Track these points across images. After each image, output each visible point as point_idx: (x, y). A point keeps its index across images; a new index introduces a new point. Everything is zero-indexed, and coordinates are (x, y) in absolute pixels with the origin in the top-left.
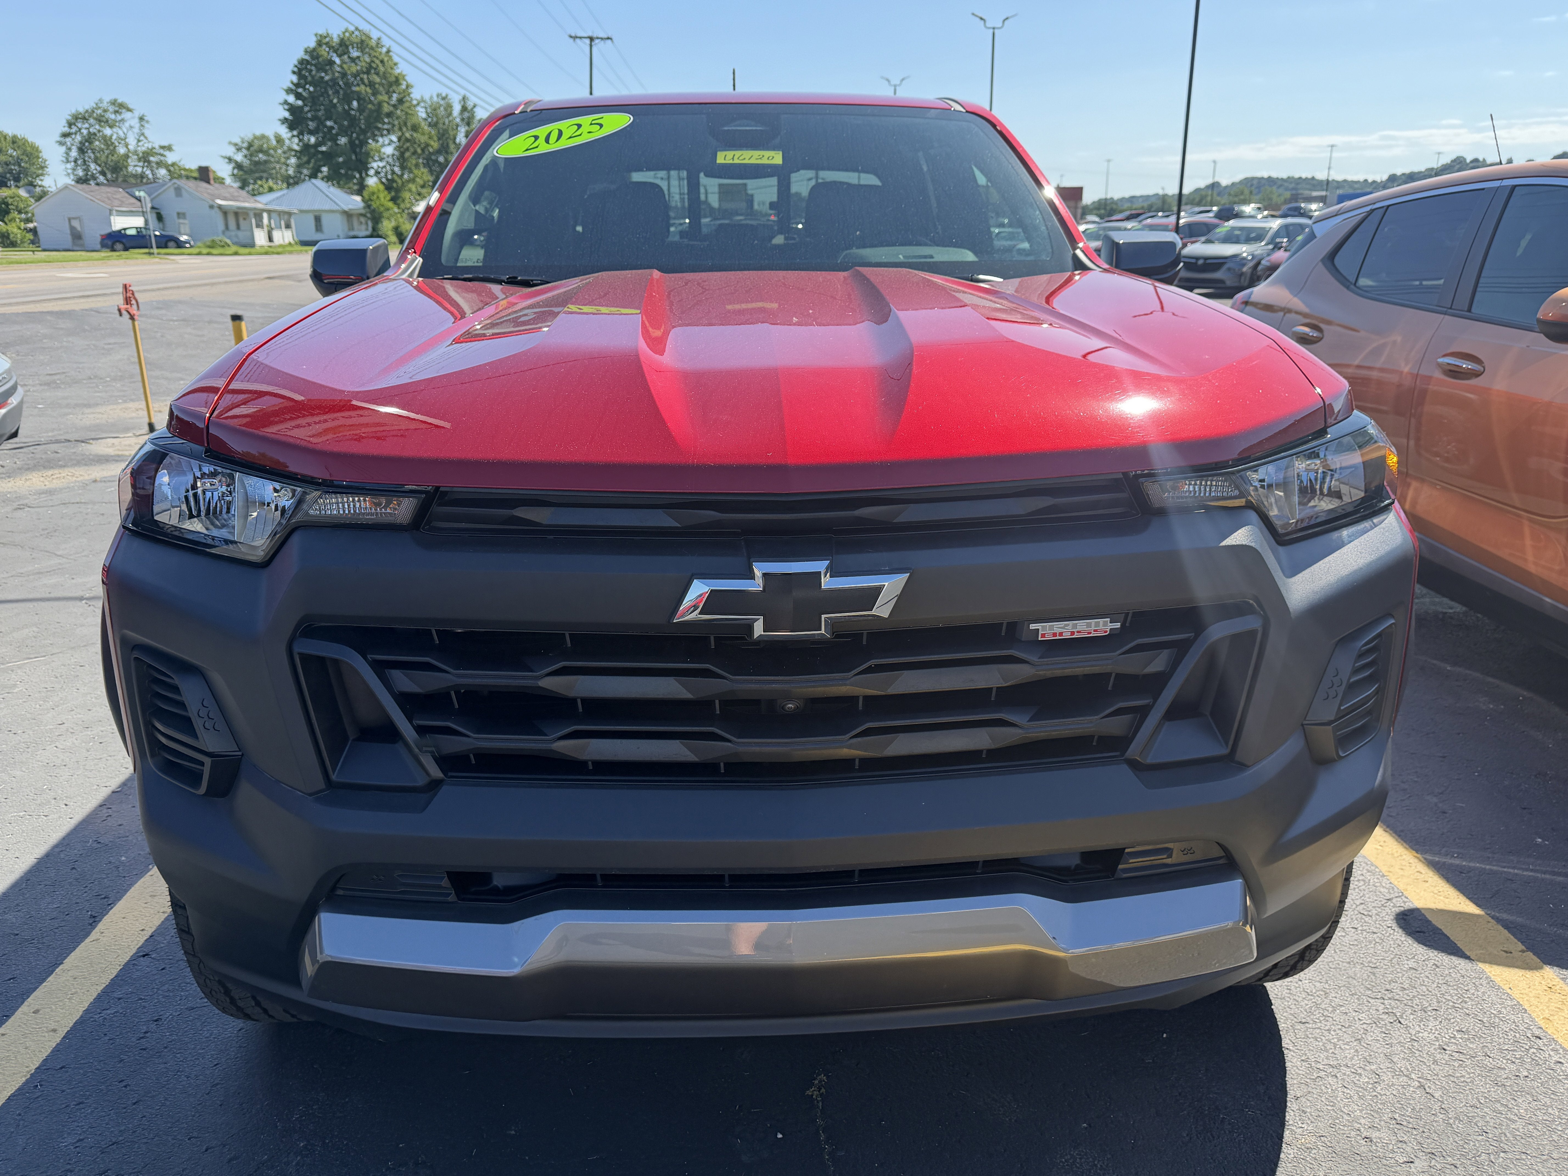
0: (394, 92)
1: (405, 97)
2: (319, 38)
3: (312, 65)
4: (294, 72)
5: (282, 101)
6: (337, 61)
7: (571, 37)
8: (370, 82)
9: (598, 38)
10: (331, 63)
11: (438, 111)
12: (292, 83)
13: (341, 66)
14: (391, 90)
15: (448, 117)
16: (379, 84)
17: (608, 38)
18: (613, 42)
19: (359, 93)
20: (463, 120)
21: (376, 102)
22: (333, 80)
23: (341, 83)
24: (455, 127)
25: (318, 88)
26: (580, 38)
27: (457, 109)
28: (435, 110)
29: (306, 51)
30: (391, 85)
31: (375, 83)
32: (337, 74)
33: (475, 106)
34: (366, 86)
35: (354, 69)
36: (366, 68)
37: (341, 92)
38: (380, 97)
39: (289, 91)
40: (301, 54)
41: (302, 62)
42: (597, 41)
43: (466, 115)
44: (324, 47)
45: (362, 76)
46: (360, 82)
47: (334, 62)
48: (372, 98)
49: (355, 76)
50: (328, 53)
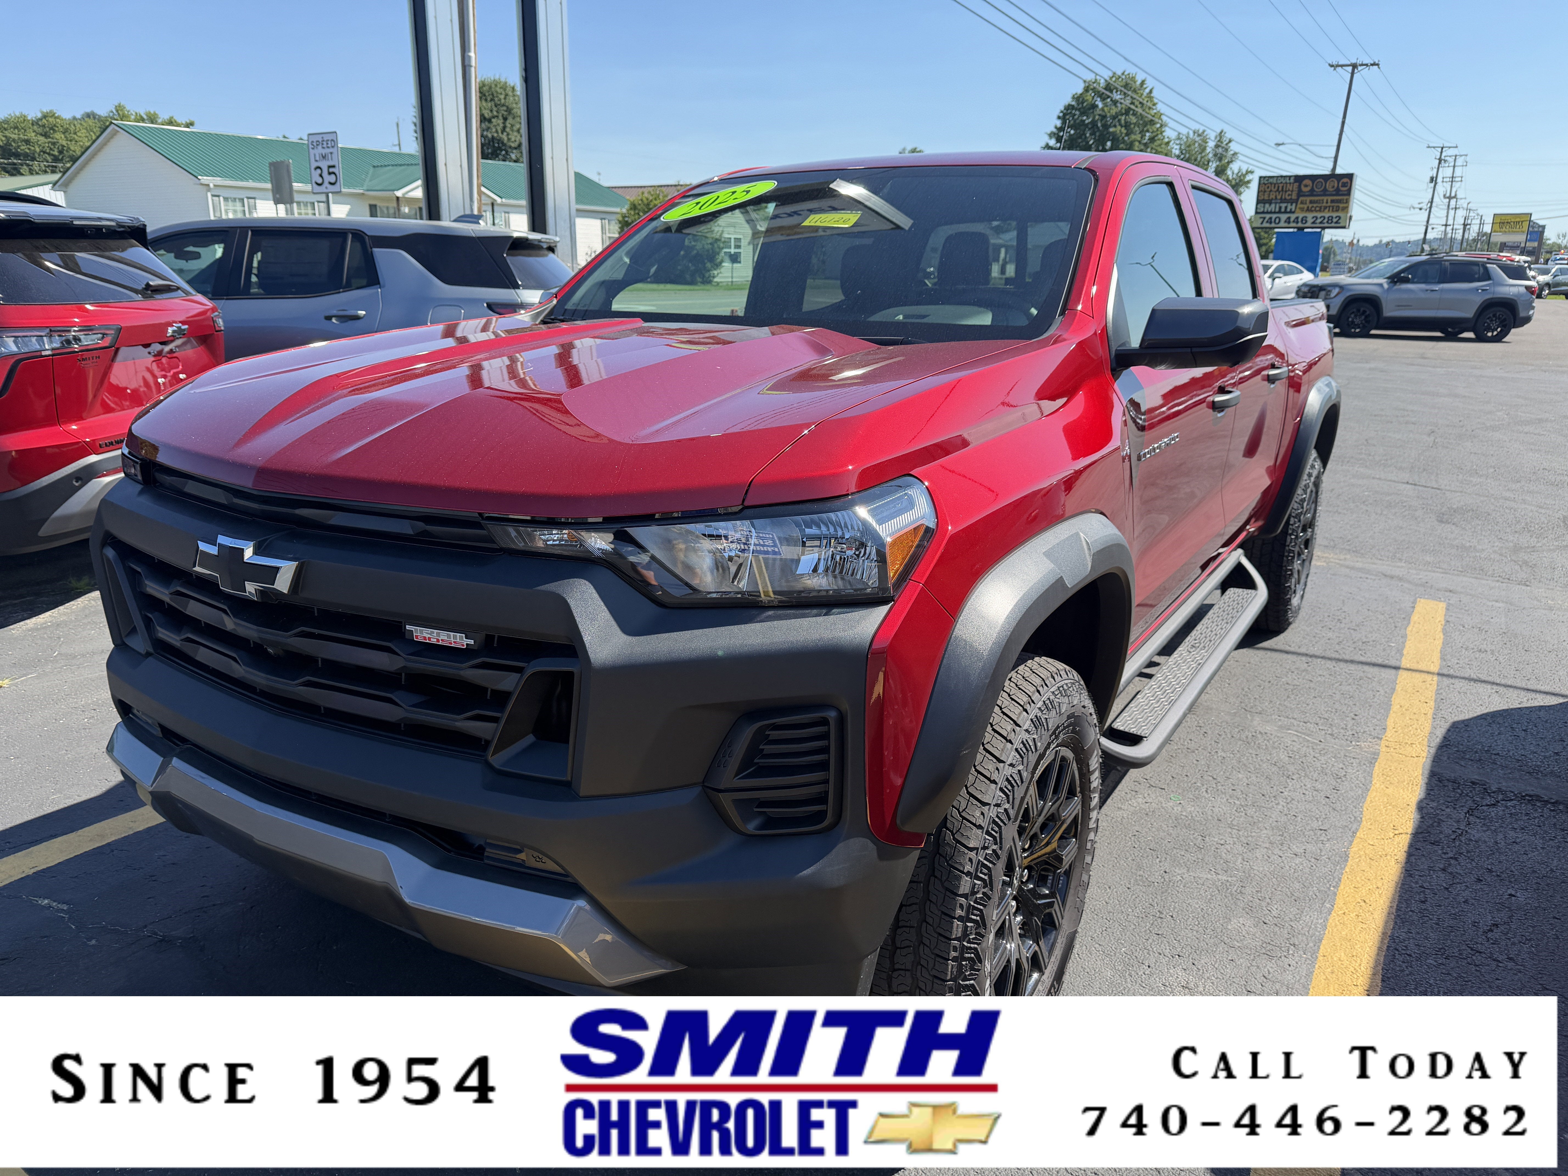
0: (1148, 131)
1: (1157, 135)
2: (1087, 85)
3: (1076, 109)
4: (1059, 118)
5: (1043, 145)
6: (1100, 105)
7: (1332, 66)
8: (1126, 122)
9: (1362, 65)
10: (1094, 106)
11: (1193, 147)
12: (1056, 127)
13: (1102, 109)
14: (1145, 129)
15: (1201, 153)
16: (1135, 124)
17: (1373, 65)
18: (1379, 68)
19: (1114, 134)
20: (1215, 155)
21: (1128, 142)
22: (1094, 123)
23: (1099, 125)
24: (1206, 163)
25: (1078, 131)
26: (1342, 66)
27: (1211, 144)
28: (1189, 146)
29: (1073, 98)
30: (1145, 124)
31: (1131, 124)
32: (1097, 117)
33: (1230, 141)
34: (1122, 127)
35: (1114, 111)
36: (1125, 110)
37: (1098, 134)
38: (1133, 137)
39: (1051, 135)
40: (1068, 100)
41: (1069, 107)
42: (1360, 68)
43: (1220, 150)
44: (1091, 92)
45: (1120, 117)
46: (1117, 124)
47: (1097, 106)
48: (1126, 138)
49: (1114, 118)
50: (1093, 97)
